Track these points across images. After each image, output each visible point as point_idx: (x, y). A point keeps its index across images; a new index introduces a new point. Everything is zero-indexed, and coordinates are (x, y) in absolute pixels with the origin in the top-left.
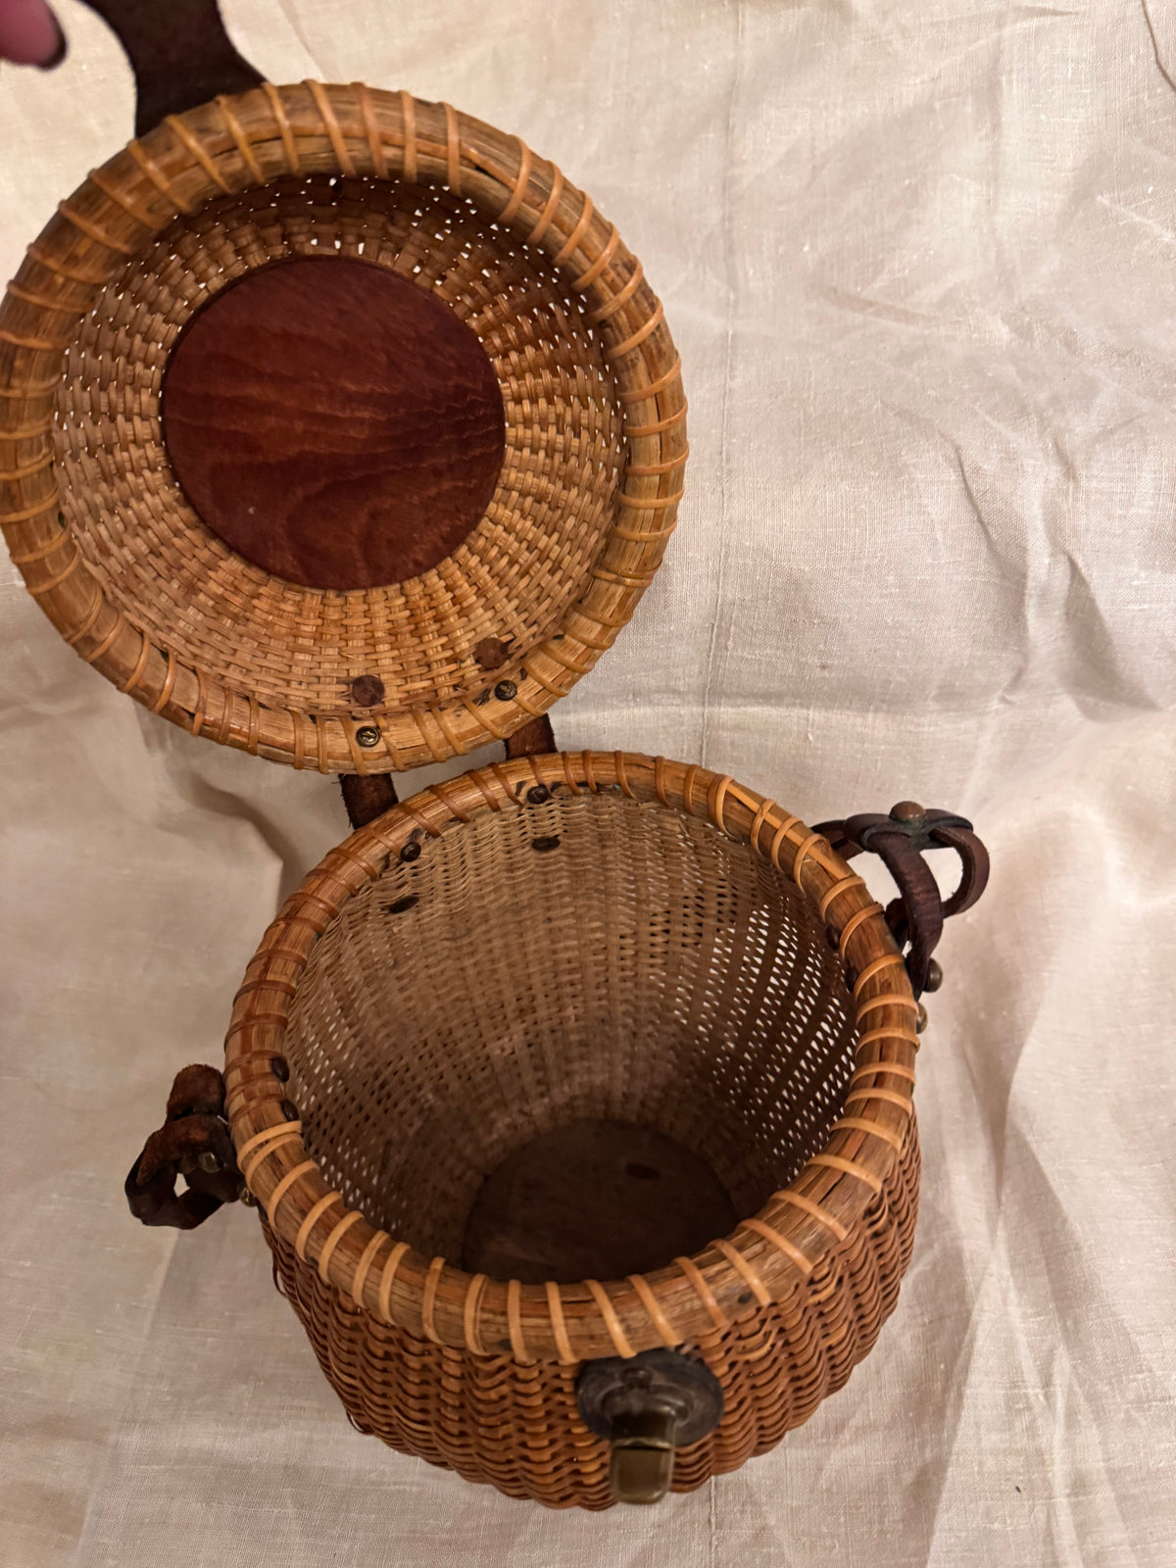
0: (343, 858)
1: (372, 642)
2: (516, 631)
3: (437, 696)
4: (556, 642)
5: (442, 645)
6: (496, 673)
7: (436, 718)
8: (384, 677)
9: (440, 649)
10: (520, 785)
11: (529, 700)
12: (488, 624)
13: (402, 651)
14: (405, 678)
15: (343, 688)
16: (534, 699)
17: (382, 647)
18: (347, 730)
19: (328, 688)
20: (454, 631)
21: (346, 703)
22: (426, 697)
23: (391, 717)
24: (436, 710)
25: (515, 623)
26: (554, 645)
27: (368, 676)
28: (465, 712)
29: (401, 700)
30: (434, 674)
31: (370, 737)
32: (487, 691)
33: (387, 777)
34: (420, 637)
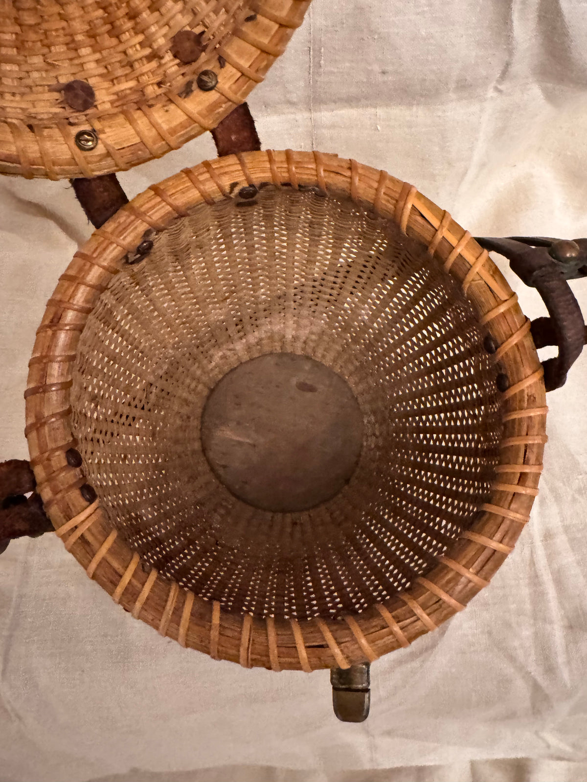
0: (88, 264)
1: (73, 46)
2: (207, 21)
3: (144, 95)
4: (249, 23)
5: (140, 44)
6: (195, 66)
7: (145, 115)
8: (92, 82)
9: (138, 47)
10: (234, 185)
11: (230, 88)
12: (179, 16)
13: (105, 53)
14: (112, 81)
15: (56, 95)
16: (234, 87)
17: (84, 51)
18: (66, 136)
19: (41, 96)
20: (148, 27)
21: (61, 110)
22: (135, 97)
23: (104, 120)
24: (144, 108)
25: (205, 13)
26: (247, 28)
27: (75, 81)
28: (172, 107)
29: (112, 102)
30: (138, 72)
31: (88, 141)
32: (189, 85)
33: (112, 177)
34: (118, 37)
